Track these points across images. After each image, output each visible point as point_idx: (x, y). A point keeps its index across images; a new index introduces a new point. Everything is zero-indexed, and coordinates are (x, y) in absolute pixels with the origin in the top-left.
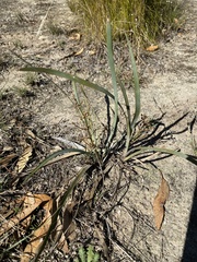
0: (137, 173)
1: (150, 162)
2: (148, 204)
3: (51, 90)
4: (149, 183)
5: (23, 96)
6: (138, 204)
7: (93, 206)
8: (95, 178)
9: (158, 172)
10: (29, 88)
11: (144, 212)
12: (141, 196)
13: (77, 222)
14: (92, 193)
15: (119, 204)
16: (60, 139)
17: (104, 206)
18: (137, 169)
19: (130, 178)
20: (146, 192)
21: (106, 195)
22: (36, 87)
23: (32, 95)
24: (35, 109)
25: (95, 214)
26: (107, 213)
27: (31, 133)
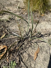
0: (32, 45)
1: (36, 42)
2: (33, 53)
3: (14, 21)
4: (35, 48)
5: (7, 21)
6: (30, 53)
7: (18, 51)
8: (20, 44)
9: (38, 45)
10: (9, 20)
11: (32, 55)
12: (32, 51)
13: (13, 54)
15: (25, 52)
16: (14, 33)
17: (21, 52)
18: (32, 44)
19: (30, 46)
20: (33, 50)
21: (22, 49)
22: (11, 20)
23: (9, 22)
24: (9, 25)
25: (18, 53)
26: (21, 54)
27: (6, 30)
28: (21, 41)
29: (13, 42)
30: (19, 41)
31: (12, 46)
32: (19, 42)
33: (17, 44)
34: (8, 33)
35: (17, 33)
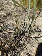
0: (30, 41)
2: (33, 51)
3: (11, 16)
4: (34, 44)
6: (29, 51)
7: (14, 49)
8: (17, 40)
9: (37, 41)
10: (6, 15)
11: (31, 54)
12: (31, 48)
13: (7, 54)
14: (15, 45)
15: (23, 50)
16: (10, 27)
17: (18, 50)
18: (31, 39)
19: (28, 42)
20: (33, 47)
21: (19, 46)
22: (8, 15)
23: (6, 17)
24: (6, 20)
25: (14, 52)
27: (2, 25)
28: (17, 36)
29: (9, 37)
30: (15, 36)
31: (7, 42)
32: (15, 38)
33: (13, 39)
34: (4, 27)
35: (14, 28)
